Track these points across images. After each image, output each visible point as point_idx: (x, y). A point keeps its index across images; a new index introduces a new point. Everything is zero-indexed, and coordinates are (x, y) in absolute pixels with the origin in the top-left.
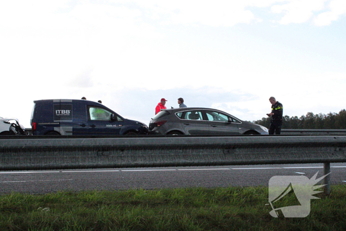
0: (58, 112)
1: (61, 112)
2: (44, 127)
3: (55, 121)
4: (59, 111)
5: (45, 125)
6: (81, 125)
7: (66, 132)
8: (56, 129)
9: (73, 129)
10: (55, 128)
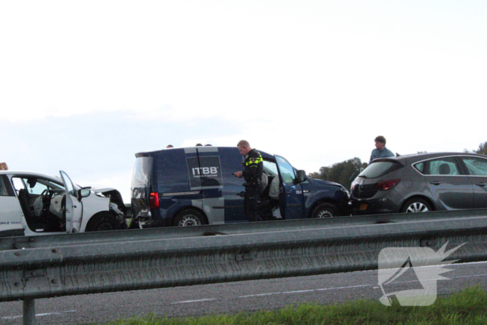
0: (196, 171)
1: (201, 171)
2: (173, 200)
3: (192, 189)
4: (198, 169)
5: (175, 197)
6: (238, 194)
7: (214, 208)
8: (195, 203)
9: (225, 201)
10: (193, 200)
